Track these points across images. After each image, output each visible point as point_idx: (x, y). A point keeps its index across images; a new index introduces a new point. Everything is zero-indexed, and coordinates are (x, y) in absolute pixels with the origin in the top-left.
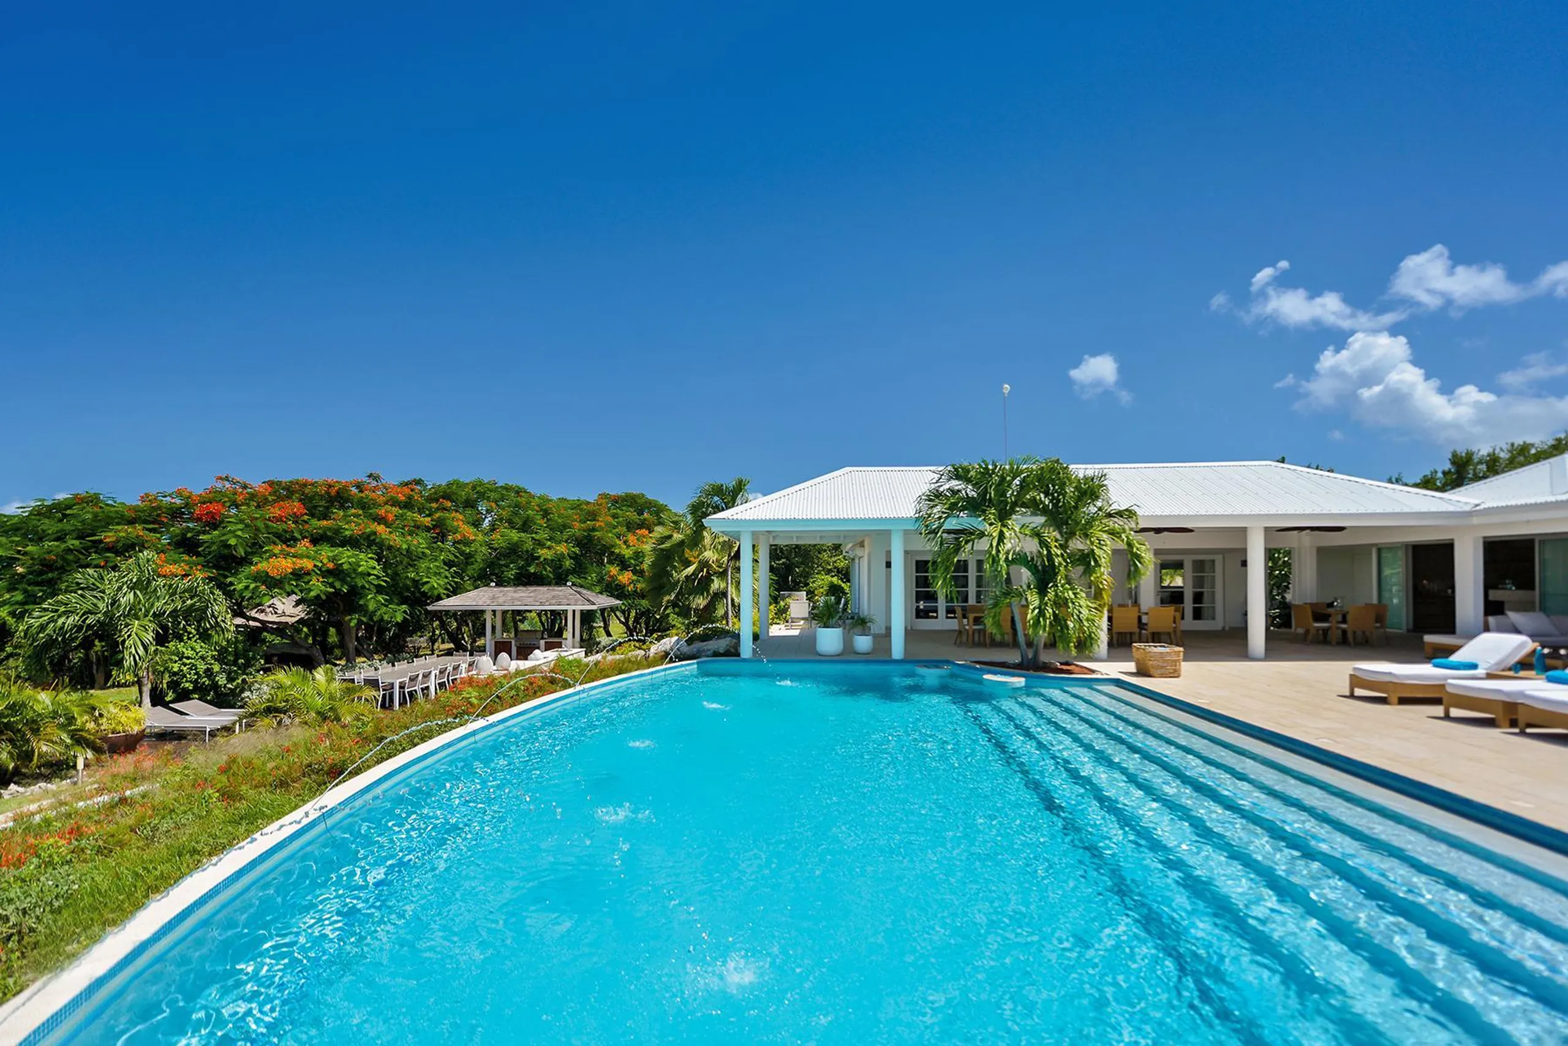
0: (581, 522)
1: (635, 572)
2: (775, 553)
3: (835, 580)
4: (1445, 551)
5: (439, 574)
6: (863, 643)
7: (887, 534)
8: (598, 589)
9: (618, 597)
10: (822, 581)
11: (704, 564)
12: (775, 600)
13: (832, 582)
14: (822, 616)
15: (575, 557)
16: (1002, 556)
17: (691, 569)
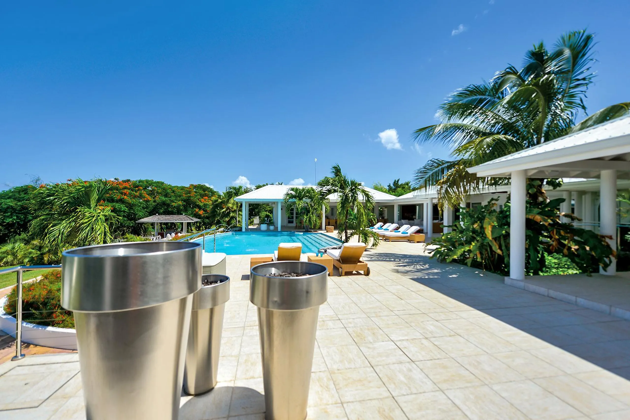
0: (185, 194)
1: (204, 210)
2: (250, 205)
3: (268, 213)
4: (393, 206)
5: (141, 211)
6: (272, 228)
7: (277, 202)
8: (192, 216)
9: (199, 218)
10: (263, 214)
11: (228, 208)
12: (249, 219)
13: (267, 214)
14: (262, 222)
15: (184, 206)
16: (299, 208)
17: (224, 210)
